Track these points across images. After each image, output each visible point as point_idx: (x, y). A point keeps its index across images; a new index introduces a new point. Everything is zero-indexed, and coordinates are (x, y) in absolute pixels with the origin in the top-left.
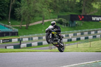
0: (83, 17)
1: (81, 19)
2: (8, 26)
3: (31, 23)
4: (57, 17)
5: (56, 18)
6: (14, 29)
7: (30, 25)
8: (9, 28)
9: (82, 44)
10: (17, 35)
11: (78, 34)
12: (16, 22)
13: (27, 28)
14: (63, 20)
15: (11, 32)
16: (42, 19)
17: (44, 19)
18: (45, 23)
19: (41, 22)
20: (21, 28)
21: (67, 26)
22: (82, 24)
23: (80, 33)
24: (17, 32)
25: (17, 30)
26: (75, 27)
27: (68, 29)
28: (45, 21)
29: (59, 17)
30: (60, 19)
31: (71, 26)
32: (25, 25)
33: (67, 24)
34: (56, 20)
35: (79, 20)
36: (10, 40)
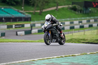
0: (97, 4)
1: (95, 6)
2: (21, 11)
3: (44, 9)
4: (71, 3)
5: (70, 5)
6: (27, 14)
7: (44, 11)
8: (22, 13)
9: (90, 31)
10: (30, 20)
11: (91, 21)
12: (29, 7)
13: (40, 14)
14: (77, 7)
15: (24, 18)
16: (56, 5)
17: (58, 5)
18: (60, 9)
19: (55, 8)
20: (34, 14)
21: (81, 12)
22: (96, 11)
23: (93, 20)
24: (30, 18)
25: (30, 16)
26: (89, 14)
27: (81, 16)
28: (59, 7)
29: (73, 3)
30: (74, 5)
31: (85, 12)
32: (39, 11)
33: (81, 11)
34: (71, 6)
35: (93, 7)
36: (23, 26)
